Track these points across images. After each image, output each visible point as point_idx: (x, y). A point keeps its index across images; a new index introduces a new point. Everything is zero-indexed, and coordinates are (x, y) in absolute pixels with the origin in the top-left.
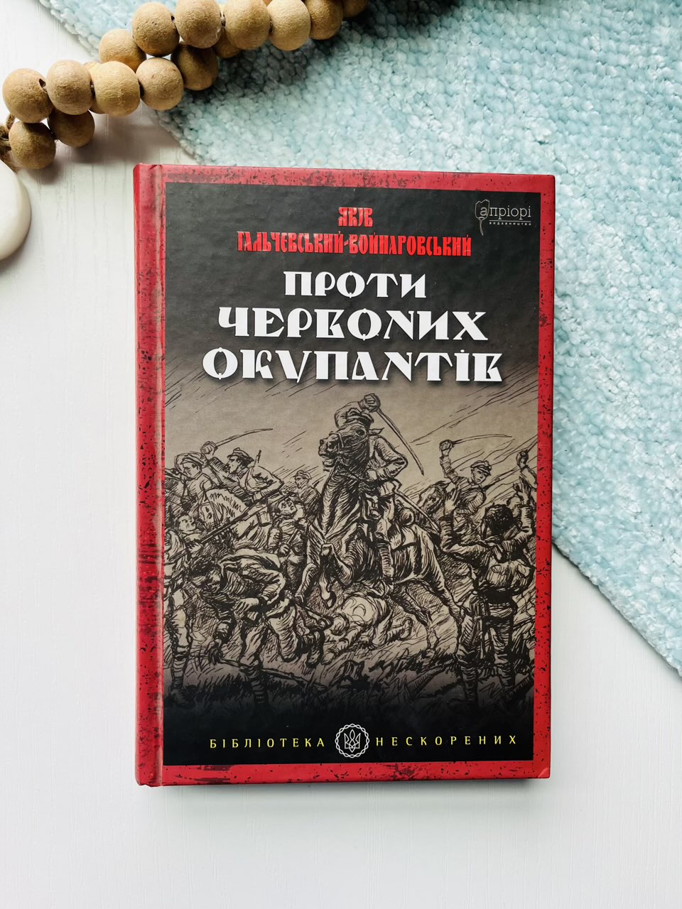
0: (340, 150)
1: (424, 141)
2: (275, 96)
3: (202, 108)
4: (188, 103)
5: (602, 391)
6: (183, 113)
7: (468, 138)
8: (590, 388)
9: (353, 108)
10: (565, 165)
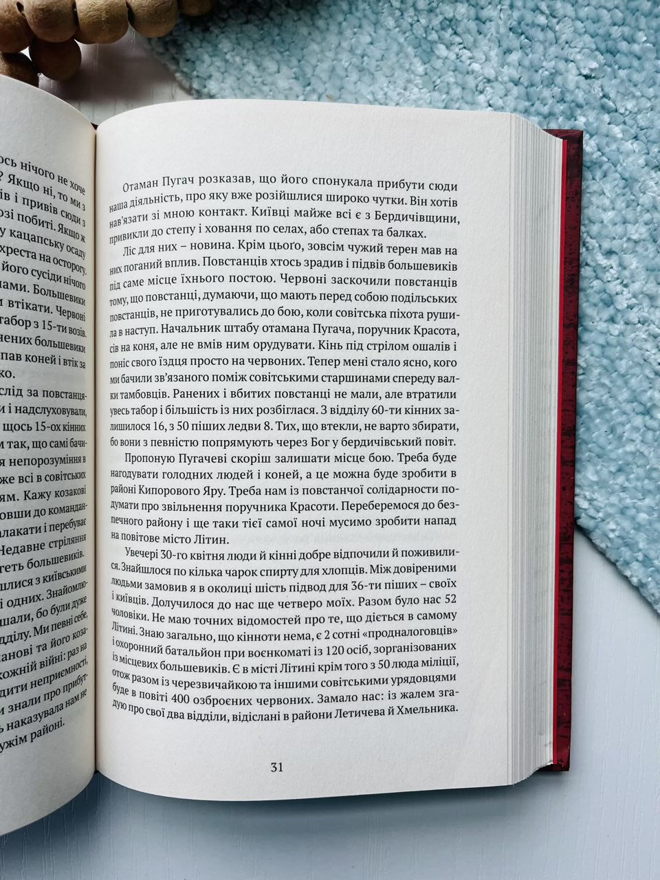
0: (355, 83)
1: (452, 73)
2: (282, 22)
3: (200, 36)
4: (185, 32)
5: (650, 364)
6: (180, 42)
7: (503, 70)
8: (636, 360)
9: (370, 35)
10: (614, 103)
